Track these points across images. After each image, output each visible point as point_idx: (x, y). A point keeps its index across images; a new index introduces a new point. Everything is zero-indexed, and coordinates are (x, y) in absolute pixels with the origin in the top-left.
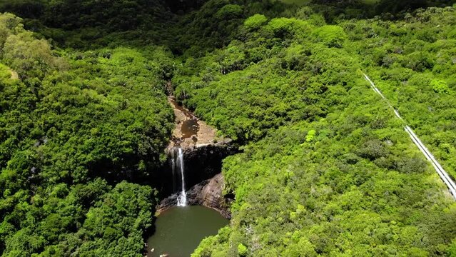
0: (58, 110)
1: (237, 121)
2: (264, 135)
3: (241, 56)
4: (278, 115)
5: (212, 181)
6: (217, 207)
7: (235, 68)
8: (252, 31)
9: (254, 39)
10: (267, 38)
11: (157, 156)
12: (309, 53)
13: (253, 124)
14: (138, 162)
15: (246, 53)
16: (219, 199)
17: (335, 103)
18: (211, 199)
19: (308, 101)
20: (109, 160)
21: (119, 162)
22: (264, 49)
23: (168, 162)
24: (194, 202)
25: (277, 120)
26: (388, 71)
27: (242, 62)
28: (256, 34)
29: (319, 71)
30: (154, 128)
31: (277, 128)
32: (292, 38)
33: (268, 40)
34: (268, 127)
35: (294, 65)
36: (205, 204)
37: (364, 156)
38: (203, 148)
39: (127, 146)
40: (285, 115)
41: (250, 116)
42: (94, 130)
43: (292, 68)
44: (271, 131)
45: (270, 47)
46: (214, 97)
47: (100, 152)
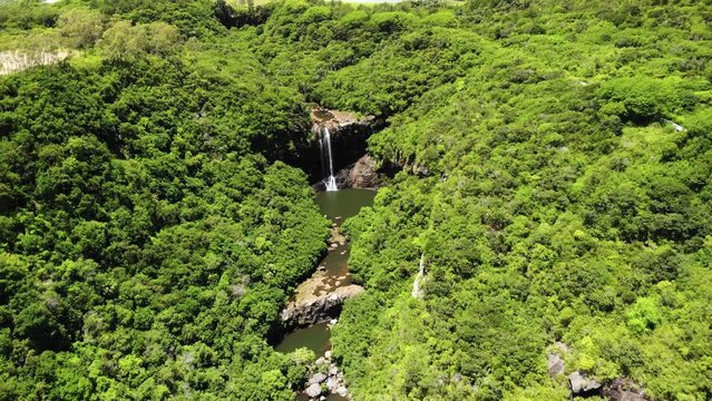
0: (206, 87)
1: (377, 97)
2: (410, 103)
3: (350, 52)
4: (419, 84)
5: (358, 164)
6: (368, 186)
7: (345, 64)
8: (352, 28)
9: (357, 35)
10: (373, 32)
11: (305, 137)
12: (430, 34)
13: (395, 96)
14: (288, 142)
15: (354, 48)
16: (371, 177)
17: (470, 66)
18: (360, 179)
19: (444, 68)
20: (265, 137)
21: (273, 140)
22: (373, 43)
23: (315, 143)
24: (345, 186)
25: (419, 89)
26: (508, 40)
27: (352, 57)
28: (359, 31)
29: (444, 46)
30: (299, 106)
31: (420, 95)
32: (400, 30)
33: (375, 35)
34: (412, 96)
35: (419, 45)
36: (355, 186)
37: (514, 81)
38: (347, 126)
39: (280, 123)
40: (425, 83)
41: (390, 91)
42: (246, 107)
43: (416, 48)
44: (416, 98)
45: (378, 41)
46: (338, 86)
47: (256, 128)
